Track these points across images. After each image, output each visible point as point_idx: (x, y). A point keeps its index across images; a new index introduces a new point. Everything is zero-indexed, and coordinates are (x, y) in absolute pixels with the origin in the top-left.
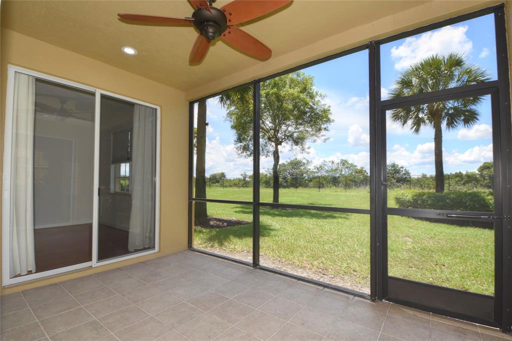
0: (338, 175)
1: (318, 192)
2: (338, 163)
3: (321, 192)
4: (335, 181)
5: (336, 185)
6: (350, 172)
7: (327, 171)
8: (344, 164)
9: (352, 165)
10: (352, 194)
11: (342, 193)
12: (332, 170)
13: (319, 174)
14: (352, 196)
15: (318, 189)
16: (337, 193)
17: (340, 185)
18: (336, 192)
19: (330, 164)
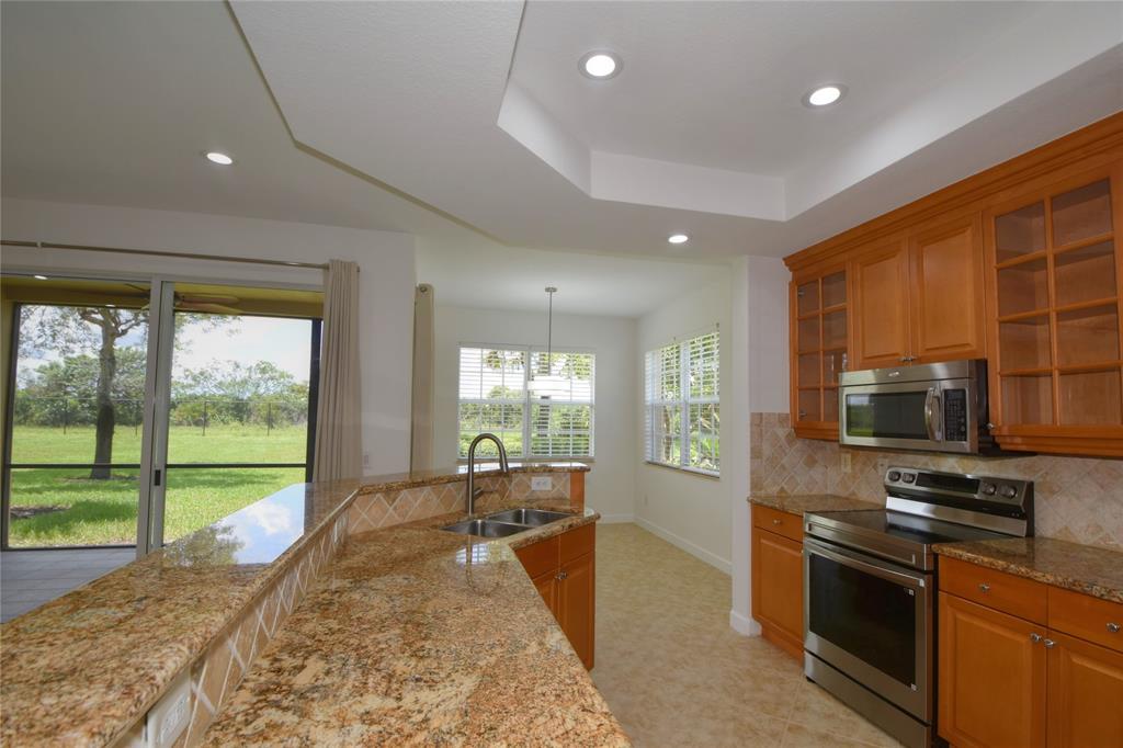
0: (248, 394)
1: (200, 437)
2: (250, 369)
3: (207, 437)
4: (240, 411)
5: (241, 420)
6: (279, 389)
7: (221, 383)
8: (263, 371)
9: (282, 375)
10: (282, 439)
11: (260, 439)
12: (234, 383)
13: (198, 391)
14: (283, 444)
15: (199, 430)
16: (248, 438)
17: (253, 418)
18: (244, 435)
19: (230, 368)
